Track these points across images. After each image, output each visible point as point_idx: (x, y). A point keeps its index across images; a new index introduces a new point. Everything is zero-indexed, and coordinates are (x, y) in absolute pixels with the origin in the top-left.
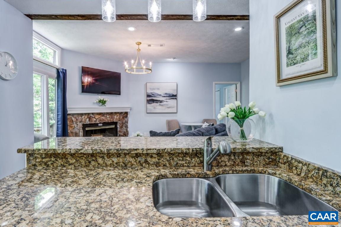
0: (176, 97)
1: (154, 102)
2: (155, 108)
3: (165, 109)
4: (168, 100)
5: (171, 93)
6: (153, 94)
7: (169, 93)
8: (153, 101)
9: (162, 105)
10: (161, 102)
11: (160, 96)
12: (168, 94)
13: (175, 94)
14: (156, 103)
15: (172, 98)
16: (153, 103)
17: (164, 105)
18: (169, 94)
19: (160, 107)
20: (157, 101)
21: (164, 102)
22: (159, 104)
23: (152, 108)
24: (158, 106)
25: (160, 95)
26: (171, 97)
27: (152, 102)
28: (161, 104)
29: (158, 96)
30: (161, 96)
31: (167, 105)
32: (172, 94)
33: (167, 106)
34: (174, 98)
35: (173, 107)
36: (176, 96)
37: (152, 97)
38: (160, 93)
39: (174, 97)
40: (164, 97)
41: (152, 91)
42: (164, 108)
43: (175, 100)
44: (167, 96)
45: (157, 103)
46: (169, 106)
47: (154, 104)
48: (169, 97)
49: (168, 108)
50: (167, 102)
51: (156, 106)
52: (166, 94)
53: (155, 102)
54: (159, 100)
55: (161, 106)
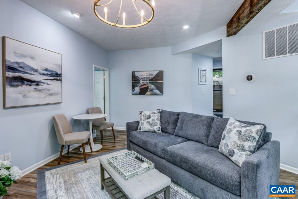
0: (61, 78)
1: (23, 83)
2: (25, 96)
3: (45, 97)
4: (49, 82)
5: (54, 70)
6: (22, 66)
7: (51, 69)
8: (22, 80)
9: (40, 90)
10: (38, 83)
11: (35, 73)
12: (49, 71)
13: (59, 73)
14: (27, 85)
15: (56, 78)
16: (21, 86)
17: (44, 90)
18: (52, 71)
19: (35, 94)
20: (30, 82)
21: (42, 84)
22: (33, 87)
23: (20, 96)
24: (33, 91)
25: (36, 71)
26: (54, 76)
27: (20, 84)
28: (39, 87)
29: (32, 72)
30: (38, 74)
31: (49, 90)
32: (55, 72)
33: (48, 92)
34: (59, 78)
35: (57, 94)
36: (60, 75)
37: (20, 72)
38: (35, 67)
39: (57, 76)
40: (44, 74)
41: (19, 60)
42: (42, 95)
43: (60, 81)
44: (48, 74)
45: (30, 85)
46: (51, 92)
47: (24, 88)
48: (51, 76)
49: (49, 95)
50: (47, 84)
51: (29, 92)
52: (46, 70)
53: (26, 82)
54: (33, 80)
55: (38, 92)
